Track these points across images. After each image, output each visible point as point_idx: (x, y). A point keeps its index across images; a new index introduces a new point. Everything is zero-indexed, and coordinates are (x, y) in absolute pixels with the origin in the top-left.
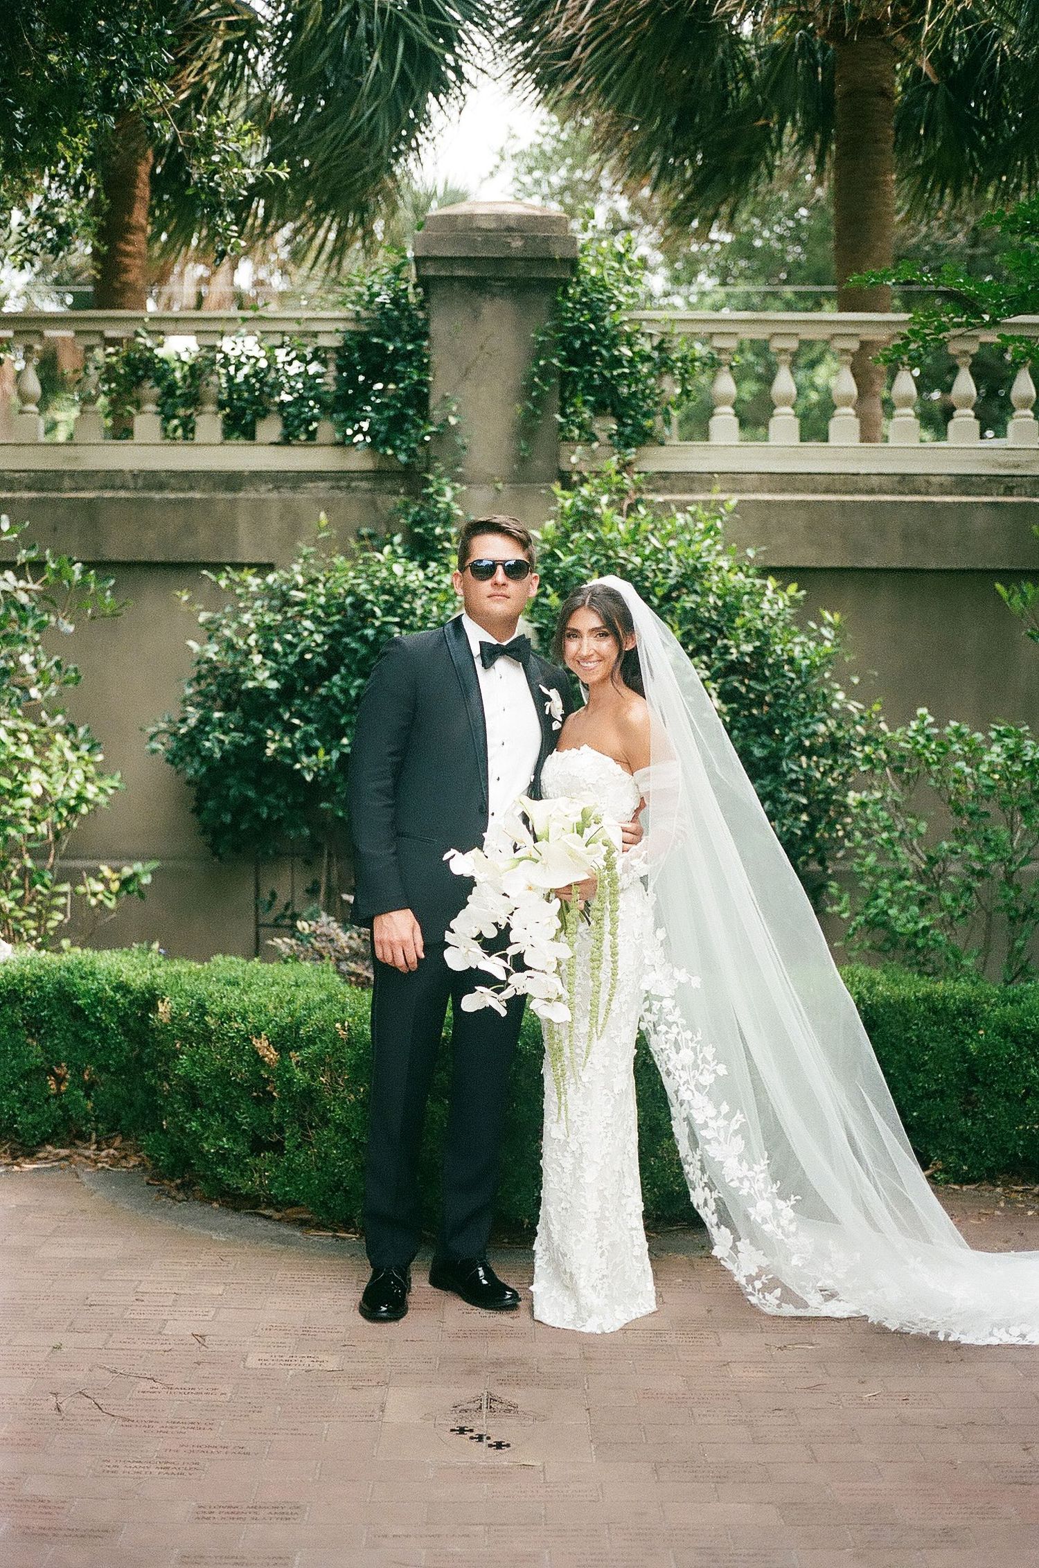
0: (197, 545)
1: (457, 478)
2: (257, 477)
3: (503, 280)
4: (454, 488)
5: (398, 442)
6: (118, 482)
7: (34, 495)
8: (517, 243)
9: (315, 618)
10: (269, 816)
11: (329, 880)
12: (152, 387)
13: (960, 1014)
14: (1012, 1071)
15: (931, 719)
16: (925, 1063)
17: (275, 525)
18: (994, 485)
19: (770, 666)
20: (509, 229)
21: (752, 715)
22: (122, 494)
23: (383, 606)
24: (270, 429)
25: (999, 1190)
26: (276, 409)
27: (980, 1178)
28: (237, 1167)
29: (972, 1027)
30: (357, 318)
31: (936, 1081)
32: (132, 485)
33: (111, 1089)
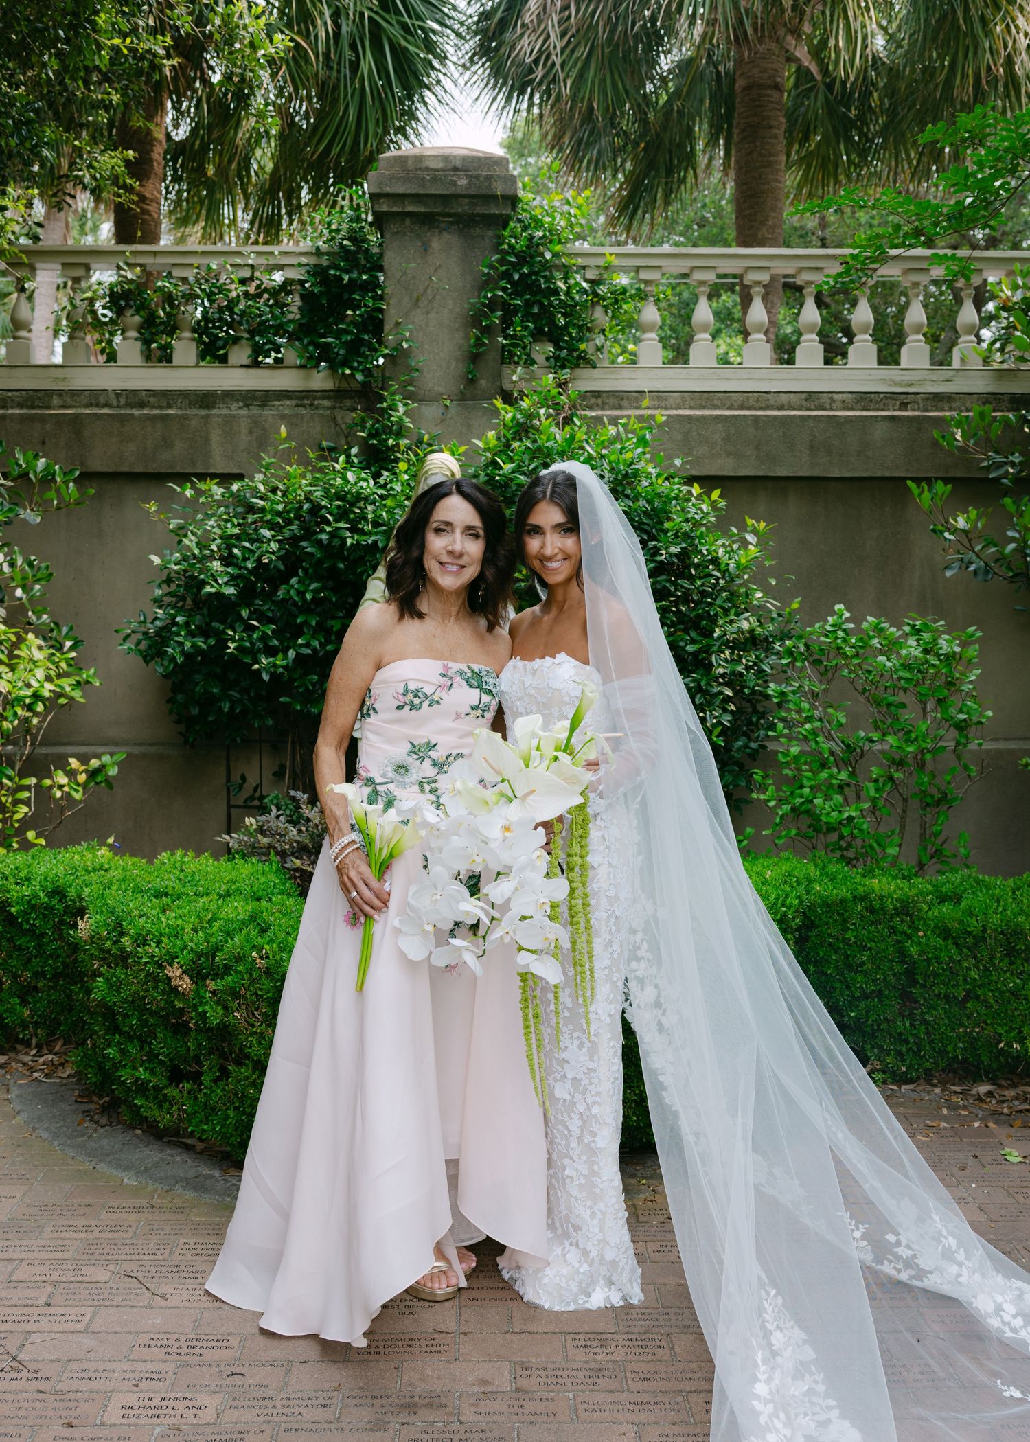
0: (175, 456)
1: (409, 396)
2: (229, 395)
3: (450, 215)
4: (405, 405)
5: (356, 364)
6: (102, 401)
7: (24, 411)
8: (463, 182)
9: (272, 526)
10: (232, 708)
11: (293, 765)
12: (132, 315)
13: (897, 914)
14: (952, 973)
15: (847, 615)
16: (863, 964)
17: (244, 438)
18: (890, 402)
19: (697, 566)
20: (455, 169)
21: (679, 611)
22: (106, 411)
23: (336, 511)
24: (241, 354)
25: (938, 1091)
26: (246, 335)
27: (918, 1078)
28: (156, 1098)
29: (910, 927)
30: (318, 252)
31: (874, 981)
32: (115, 403)
33: (49, 995)
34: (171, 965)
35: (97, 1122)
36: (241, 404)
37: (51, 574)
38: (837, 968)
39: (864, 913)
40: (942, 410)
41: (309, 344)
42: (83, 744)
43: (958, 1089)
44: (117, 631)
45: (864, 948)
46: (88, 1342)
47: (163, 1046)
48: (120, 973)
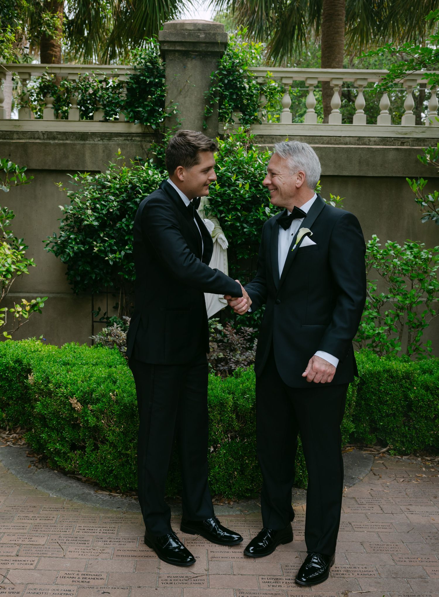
0: (69, 163)
2: (94, 135)
3: (196, 52)
5: (152, 121)
6: (36, 136)
7: (1, 141)
8: (202, 36)
9: (114, 195)
10: (96, 278)
11: (122, 304)
12: (50, 97)
13: (404, 378)
14: (429, 406)
15: (378, 240)
16: (387, 401)
17: (101, 154)
18: (396, 142)
20: (199, 30)
22: (38, 141)
23: (143, 188)
24: (99, 116)
25: (419, 459)
26: (102, 107)
27: (411, 453)
28: (64, 457)
29: (409, 385)
30: (135, 69)
31: (392, 409)
32: (42, 137)
33: (14, 407)
34: (72, 397)
35: (37, 467)
36: (99, 139)
37: (14, 216)
38: (375, 402)
39: (388, 378)
40: (420, 146)
41: (131, 111)
42: (28, 292)
43: (429, 458)
44: (43, 242)
45: (388, 394)
46: (36, 574)
47: (67, 434)
48: (48, 400)
